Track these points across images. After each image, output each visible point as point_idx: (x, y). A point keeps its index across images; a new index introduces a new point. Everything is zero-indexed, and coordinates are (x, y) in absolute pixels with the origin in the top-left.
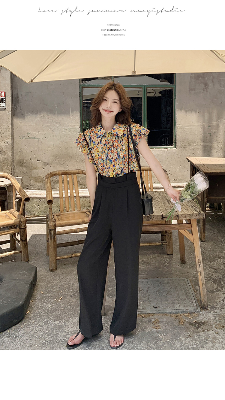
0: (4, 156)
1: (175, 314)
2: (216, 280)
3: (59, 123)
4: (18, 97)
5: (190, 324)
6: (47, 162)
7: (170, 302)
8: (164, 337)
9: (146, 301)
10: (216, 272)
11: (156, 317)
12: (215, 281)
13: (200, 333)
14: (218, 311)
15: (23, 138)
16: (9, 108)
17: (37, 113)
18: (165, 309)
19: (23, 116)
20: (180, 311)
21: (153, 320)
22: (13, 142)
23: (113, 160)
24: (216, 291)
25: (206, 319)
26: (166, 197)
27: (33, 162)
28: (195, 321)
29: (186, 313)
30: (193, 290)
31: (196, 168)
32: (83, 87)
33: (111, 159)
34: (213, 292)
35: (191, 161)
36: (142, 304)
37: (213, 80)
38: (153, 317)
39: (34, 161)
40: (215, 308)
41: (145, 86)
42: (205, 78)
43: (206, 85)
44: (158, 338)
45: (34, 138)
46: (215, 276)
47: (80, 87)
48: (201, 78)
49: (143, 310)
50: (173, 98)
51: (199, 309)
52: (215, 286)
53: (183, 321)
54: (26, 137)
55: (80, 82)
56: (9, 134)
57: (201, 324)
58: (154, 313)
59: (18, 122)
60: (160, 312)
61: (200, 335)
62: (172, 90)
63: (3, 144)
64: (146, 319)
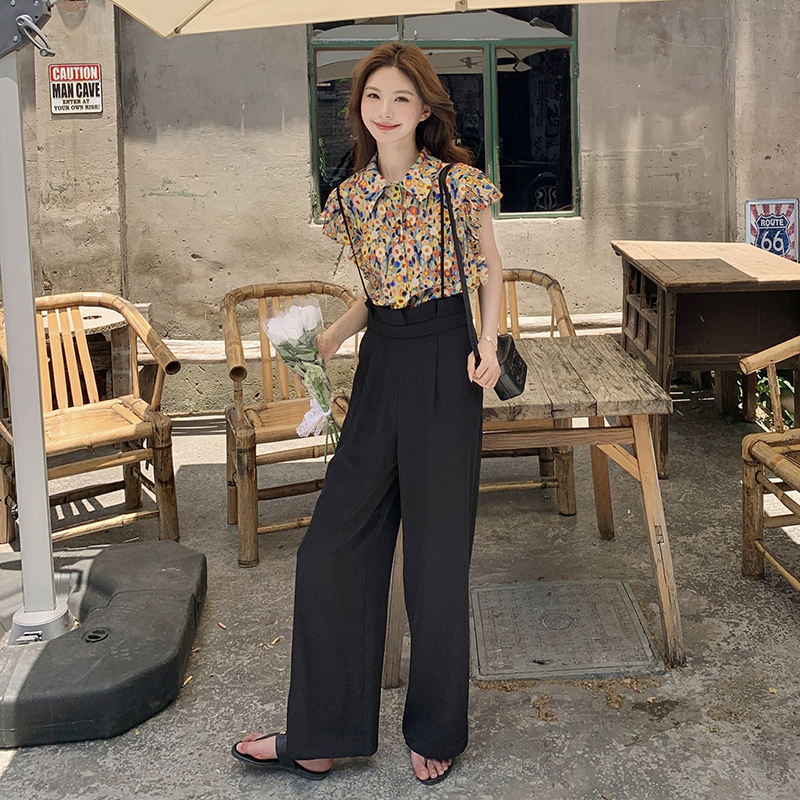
0: (99, 247)
1: (595, 680)
2: (705, 587)
3: (253, 151)
4: (134, 79)
5: (638, 706)
6: (219, 260)
7: (579, 647)
8: (567, 743)
9: (513, 645)
10: (703, 564)
11: (541, 688)
12: (701, 588)
13: (667, 732)
14: (714, 670)
15: (151, 194)
16: (112, 110)
17: (190, 125)
18: (567, 668)
19: (149, 134)
20: (608, 671)
21: (534, 698)
22: (124, 206)
23: (404, 262)
24: (707, 616)
25: (681, 694)
26: (559, 354)
27: (181, 260)
28: (650, 700)
29: (626, 678)
30: (641, 614)
31: (639, 273)
32: (317, 49)
33: (397, 259)
34: (697, 618)
35: (627, 252)
36: (501, 655)
37: (682, 22)
38: (534, 690)
39: (183, 259)
40: (706, 662)
41: (490, 43)
42: (660, 17)
43: (663, 36)
44: (550, 747)
45: (183, 194)
46: (701, 574)
47: (308, 49)
48: (648, 18)
49: (505, 671)
50: (571, 76)
51: (661, 666)
52: (704, 601)
53: (619, 699)
54: (159, 192)
55: (308, 35)
56: (112, 183)
57: (670, 708)
58: (537, 679)
59: (135, 150)
60: (555, 674)
61: (667, 737)
62: (567, 52)
63: (97, 211)
64: (515, 696)
